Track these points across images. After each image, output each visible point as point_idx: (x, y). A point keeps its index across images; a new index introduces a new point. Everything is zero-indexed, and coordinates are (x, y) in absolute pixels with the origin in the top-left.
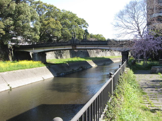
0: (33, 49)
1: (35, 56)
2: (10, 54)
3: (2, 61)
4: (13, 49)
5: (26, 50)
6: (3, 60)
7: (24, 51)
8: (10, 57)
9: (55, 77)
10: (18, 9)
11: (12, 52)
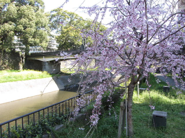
0: (43, 58)
1: (45, 65)
2: (22, 62)
3: (9, 69)
4: (24, 57)
5: (37, 58)
6: (11, 68)
7: (36, 59)
8: (20, 65)
9: (60, 90)
10: (21, 12)
11: (24, 60)
